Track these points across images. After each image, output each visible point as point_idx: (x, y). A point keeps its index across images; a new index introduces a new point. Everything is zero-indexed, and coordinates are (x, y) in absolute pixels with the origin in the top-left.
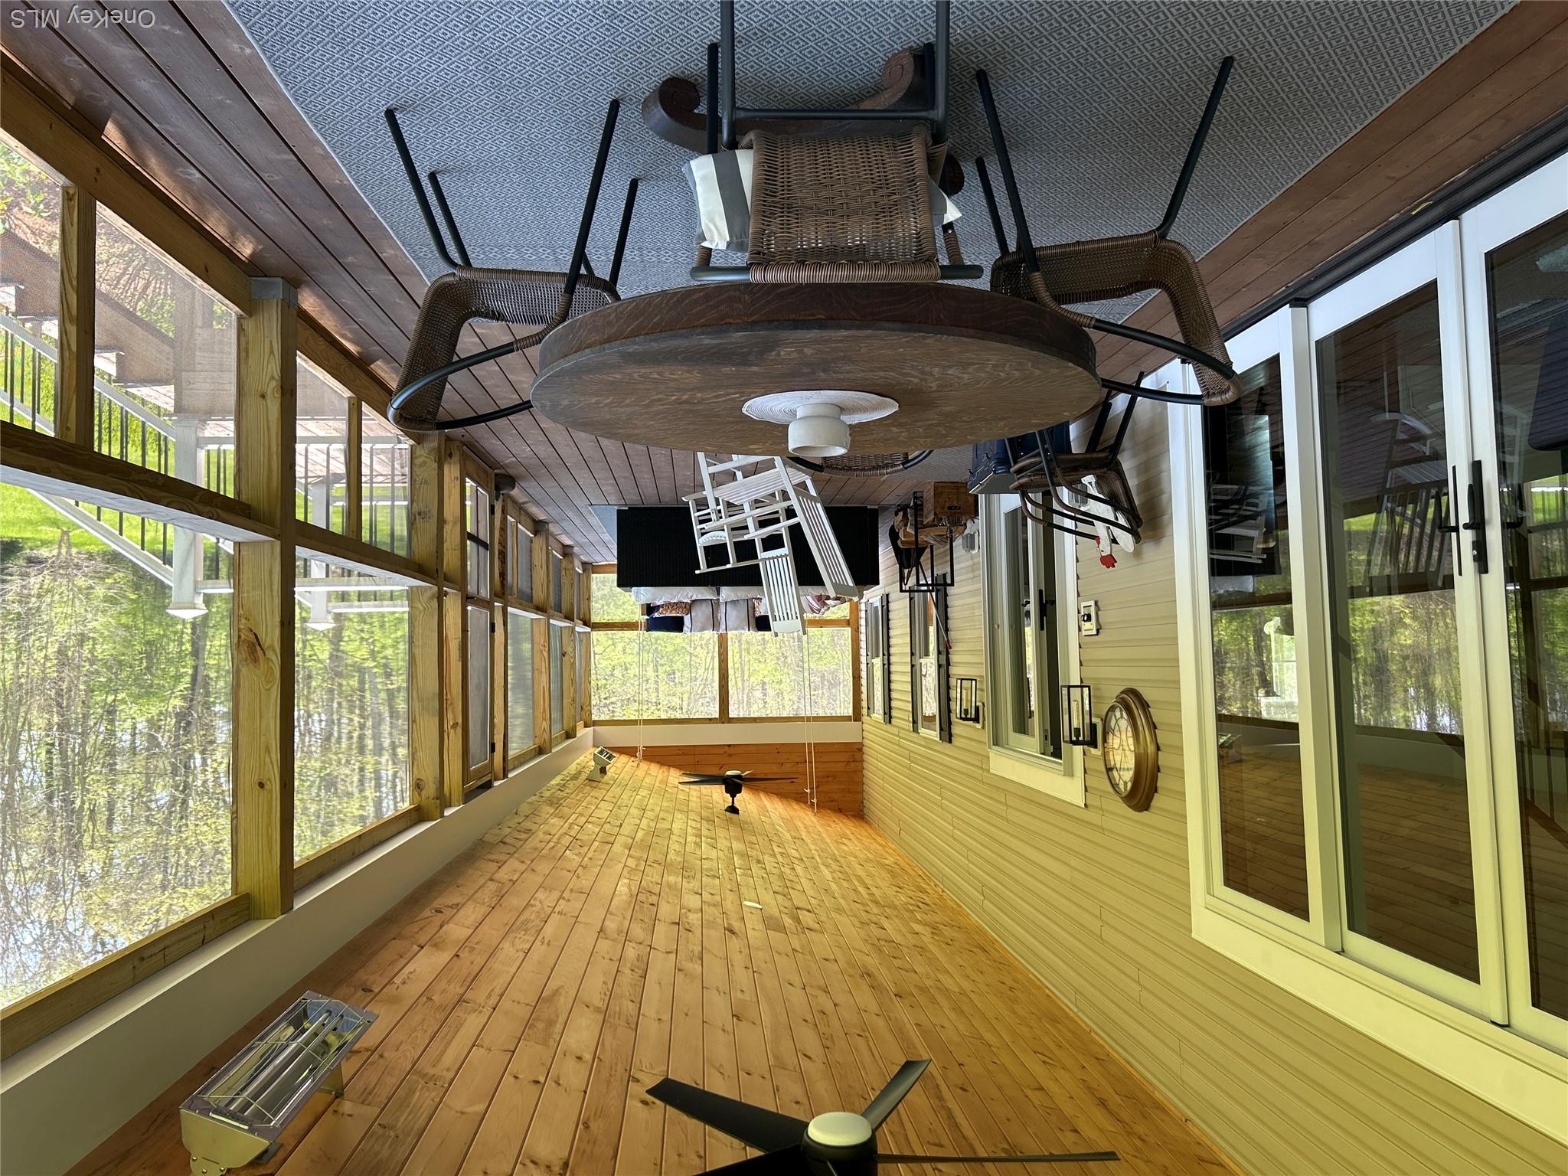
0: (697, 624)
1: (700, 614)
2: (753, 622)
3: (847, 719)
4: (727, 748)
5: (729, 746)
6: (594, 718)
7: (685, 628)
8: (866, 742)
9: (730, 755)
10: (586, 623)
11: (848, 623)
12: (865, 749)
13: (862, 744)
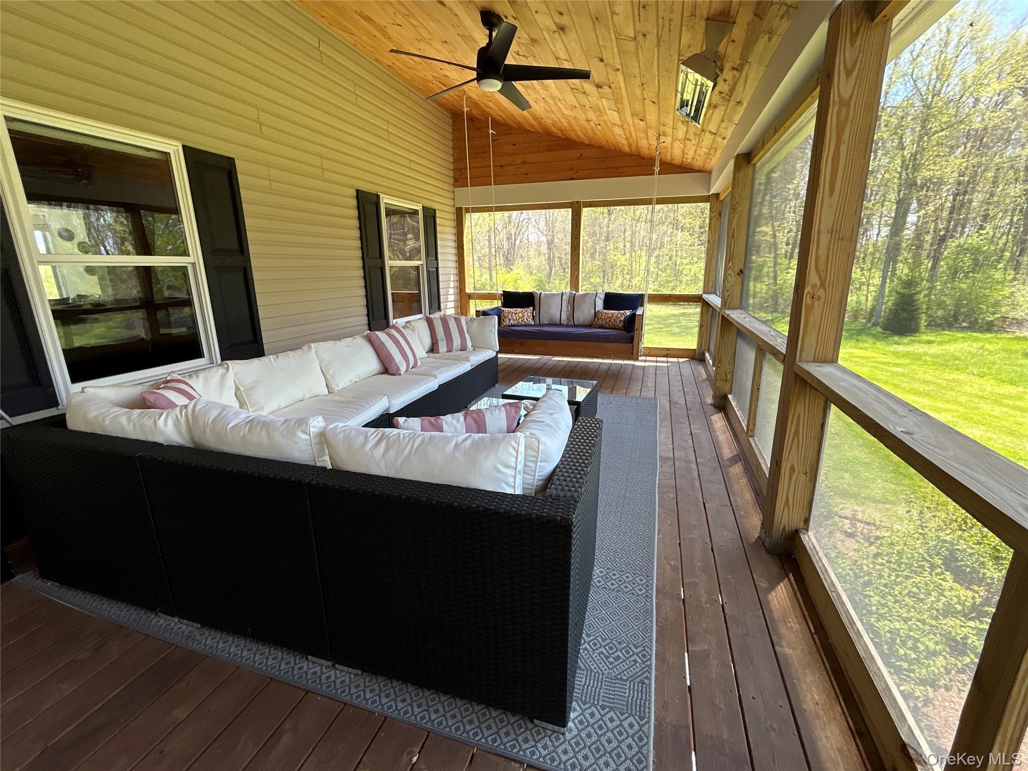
0: (589, 301)
1: (586, 312)
2: (537, 303)
3: (467, 210)
4: (575, 177)
5: (572, 179)
6: (708, 205)
7: (603, 297)
8: (451, 188)
9: (572, 169)
10: (706, 305)
11: (470, 296)
12: (452, 181)
13: (455, 186)
